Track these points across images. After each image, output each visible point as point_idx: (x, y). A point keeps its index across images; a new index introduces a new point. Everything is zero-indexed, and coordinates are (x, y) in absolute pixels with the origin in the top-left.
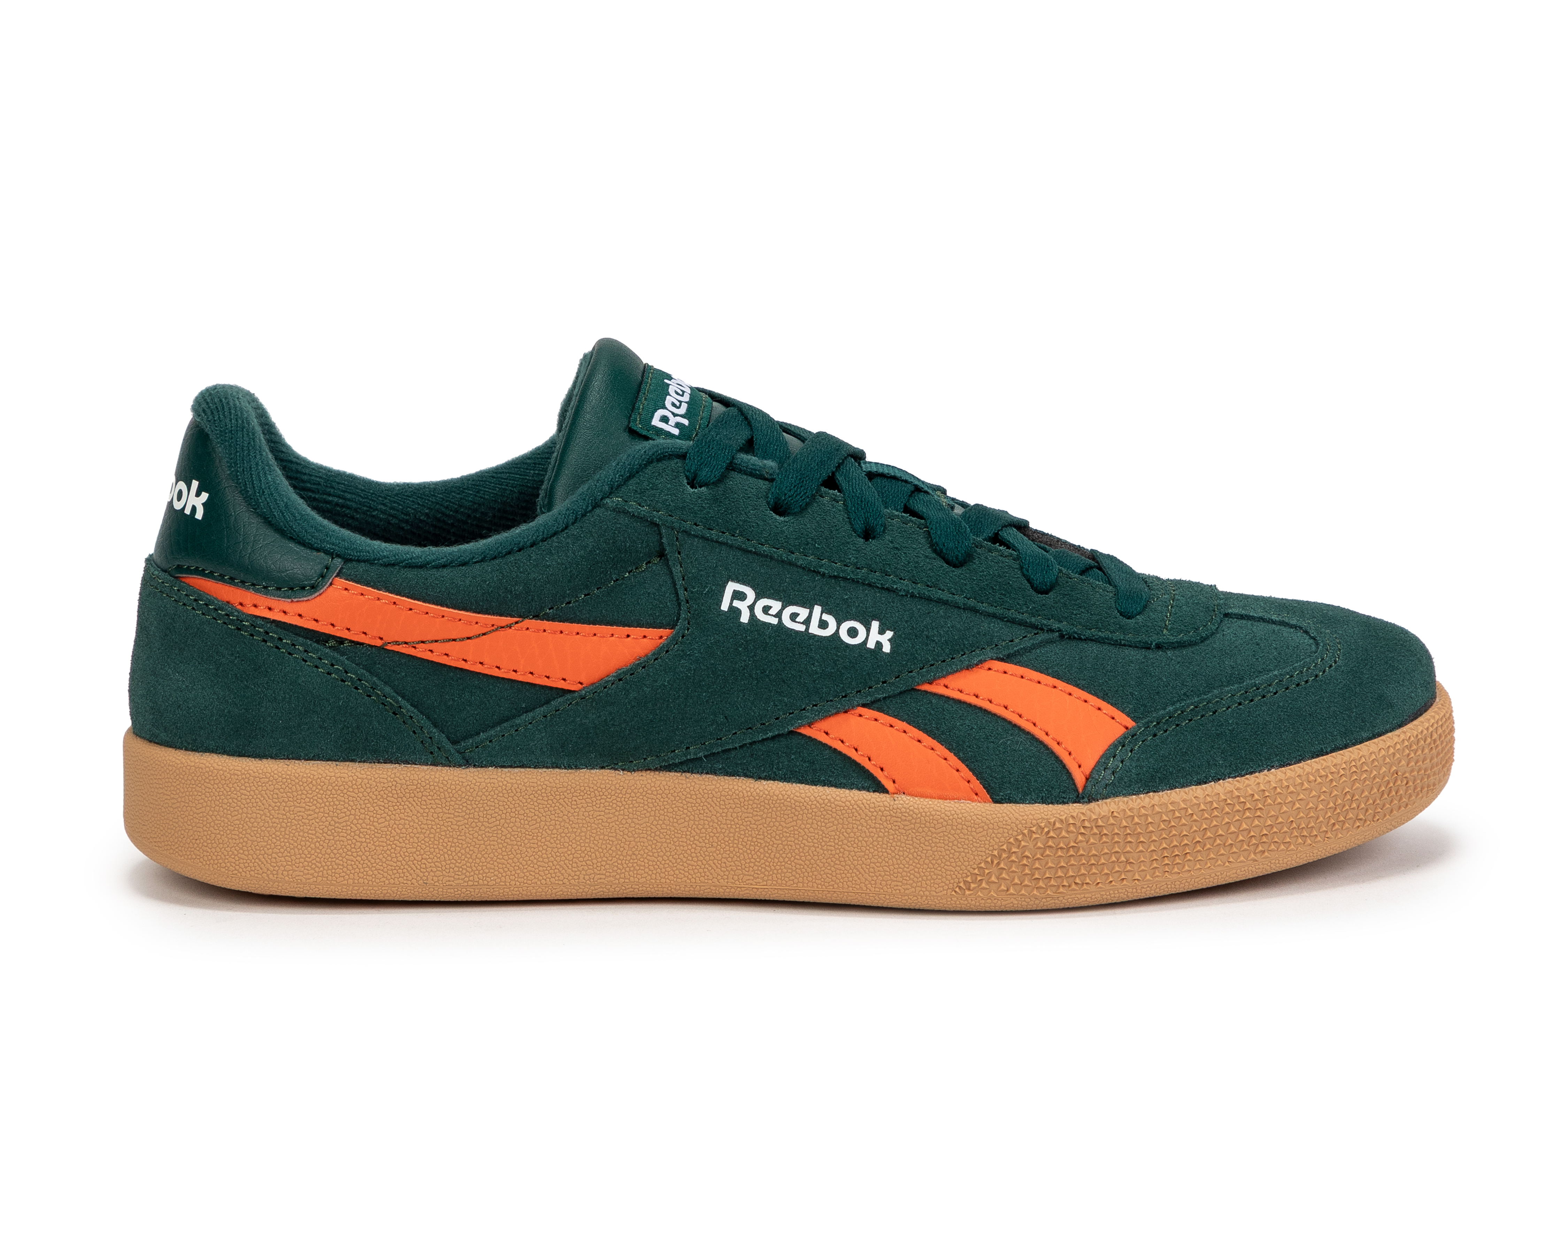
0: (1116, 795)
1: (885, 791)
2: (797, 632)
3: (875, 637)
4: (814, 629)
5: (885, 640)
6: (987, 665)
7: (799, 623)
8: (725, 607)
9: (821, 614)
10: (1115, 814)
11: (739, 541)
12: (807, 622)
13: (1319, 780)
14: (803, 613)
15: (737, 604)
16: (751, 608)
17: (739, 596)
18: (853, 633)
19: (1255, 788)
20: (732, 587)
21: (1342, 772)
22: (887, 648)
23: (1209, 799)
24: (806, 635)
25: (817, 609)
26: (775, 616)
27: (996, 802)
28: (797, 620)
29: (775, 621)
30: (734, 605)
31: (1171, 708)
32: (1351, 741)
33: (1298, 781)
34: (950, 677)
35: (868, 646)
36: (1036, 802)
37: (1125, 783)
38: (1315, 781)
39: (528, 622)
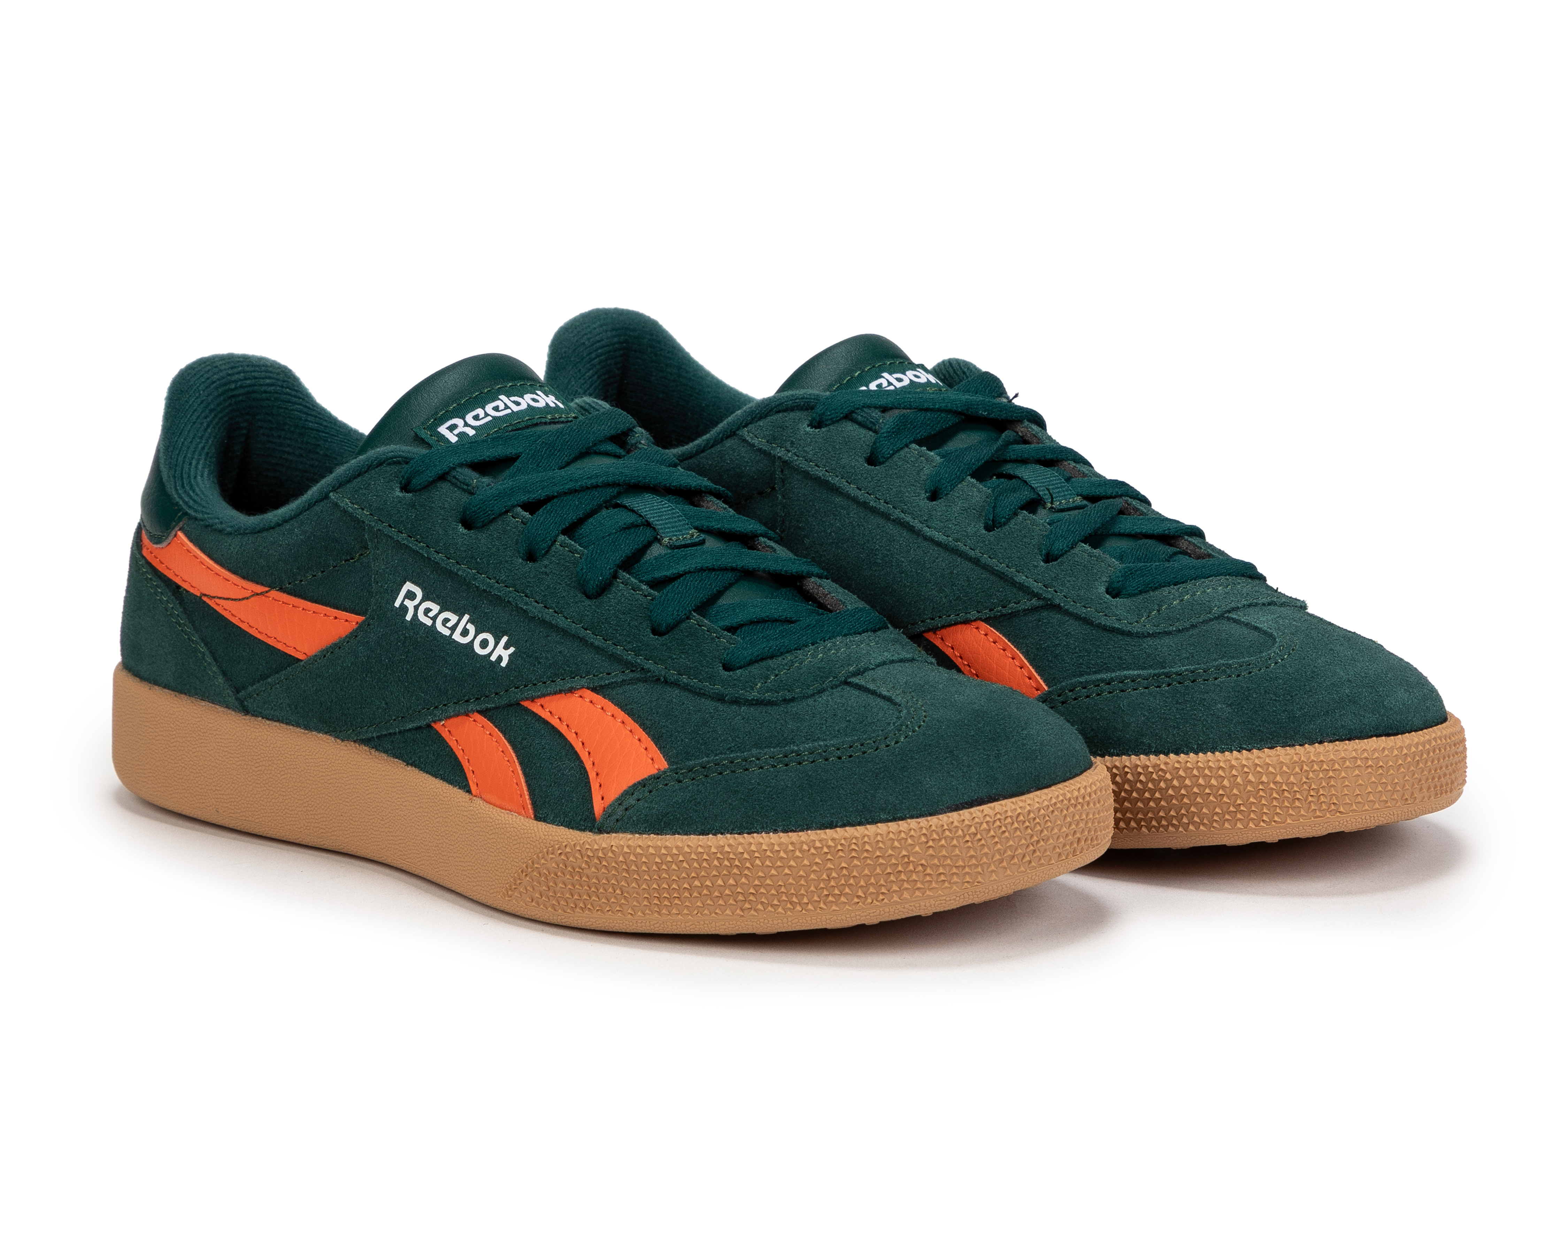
0: (625, 831)
1: (469, 791)
2: (443, 636)
3: (500, 651)
4: (457, 636)
5: (506, 655)
6: (580, 693)
7: (447, 627)
8: (397, 604)
9: (467, 623)
10: (614, 848)
11: (419, 547)
12: (453, 629)
13: (813, 851)
14: (454, 618)
15: (407, 603)
16: (416, 608)
17: (411, 596)
18: (484, 644)
19: (747, 847)
20: (408, 586)
21: (839, 847)
22: (504, 664)
23: (700, 850)
24: (449, 640)
25: (466, 617)
26: (431, 618)
27: (537, 818)
28: (447, 625)
29: (429, 622)
30: (405, 603)
31: (705, 759)
32: (866, 820)
33: (791, 848)
34: (547, 698)
35: (491, 658)
36: (562, 825)
37: (634, 821)
38: (809, 850)
39: (275, 594)
